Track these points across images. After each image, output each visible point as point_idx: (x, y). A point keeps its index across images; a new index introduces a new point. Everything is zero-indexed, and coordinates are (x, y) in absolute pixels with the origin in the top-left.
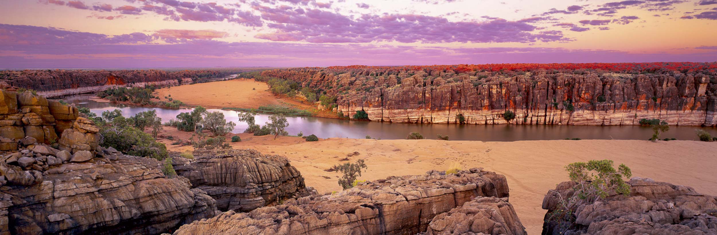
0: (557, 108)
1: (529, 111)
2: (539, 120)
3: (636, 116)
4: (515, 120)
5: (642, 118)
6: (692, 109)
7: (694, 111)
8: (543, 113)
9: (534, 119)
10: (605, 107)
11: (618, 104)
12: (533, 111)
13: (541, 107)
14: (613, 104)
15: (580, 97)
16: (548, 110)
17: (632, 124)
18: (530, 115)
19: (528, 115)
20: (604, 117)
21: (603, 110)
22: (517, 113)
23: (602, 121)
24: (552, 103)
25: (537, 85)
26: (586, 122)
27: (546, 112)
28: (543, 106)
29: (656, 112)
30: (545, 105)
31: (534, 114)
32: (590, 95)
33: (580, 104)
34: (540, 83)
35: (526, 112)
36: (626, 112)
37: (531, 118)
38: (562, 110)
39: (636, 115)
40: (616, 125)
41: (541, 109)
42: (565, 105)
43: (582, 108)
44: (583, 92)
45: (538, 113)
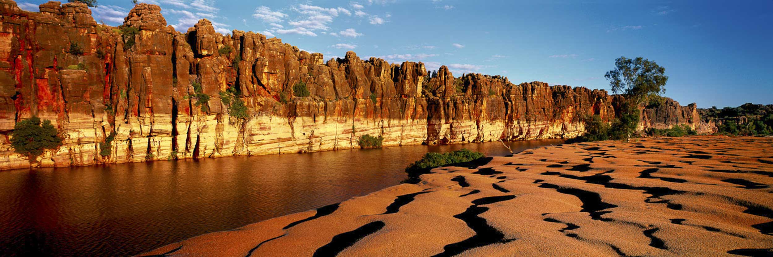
0: (207, 111)
1: (119, 119)
2: (154, 146)
3: (354, 131)
4: (64, 150)
5: (362, 133)
6: (413, 118)
7: (416, 121)
8: (166, 123)
9: (140, 144)
10: (311, 109)
11: (330, 103)
12: (133, 119)
13: (160, 105)
14: (322, 103)
15: (260, 83)
16: (181, 116)
17: (349, 146)
18: (123, 131)
19: (114, 134)
20: (313, 132)
21: (308, 115)
22: (70, 126)
23: (308, 141)
24: (191, 95)
25: (140, 39)
26: (276, 145)
27: (174, 123)
28: (165, 103)
29: (376, 123)
30: (170, 102)
31: (137, 129)
32: (278, 81)
33: (259, 100)
34: (150, 34)
35: (106, 123)
36: (341, 122)
37: (130, 140)
38: (219, 117)
39: (353, 128)
40: (328, 151)
41: (159, 112)
42: (226, 101)
43: (264, 109)
44: (266, 70)
45: (152, 123)
